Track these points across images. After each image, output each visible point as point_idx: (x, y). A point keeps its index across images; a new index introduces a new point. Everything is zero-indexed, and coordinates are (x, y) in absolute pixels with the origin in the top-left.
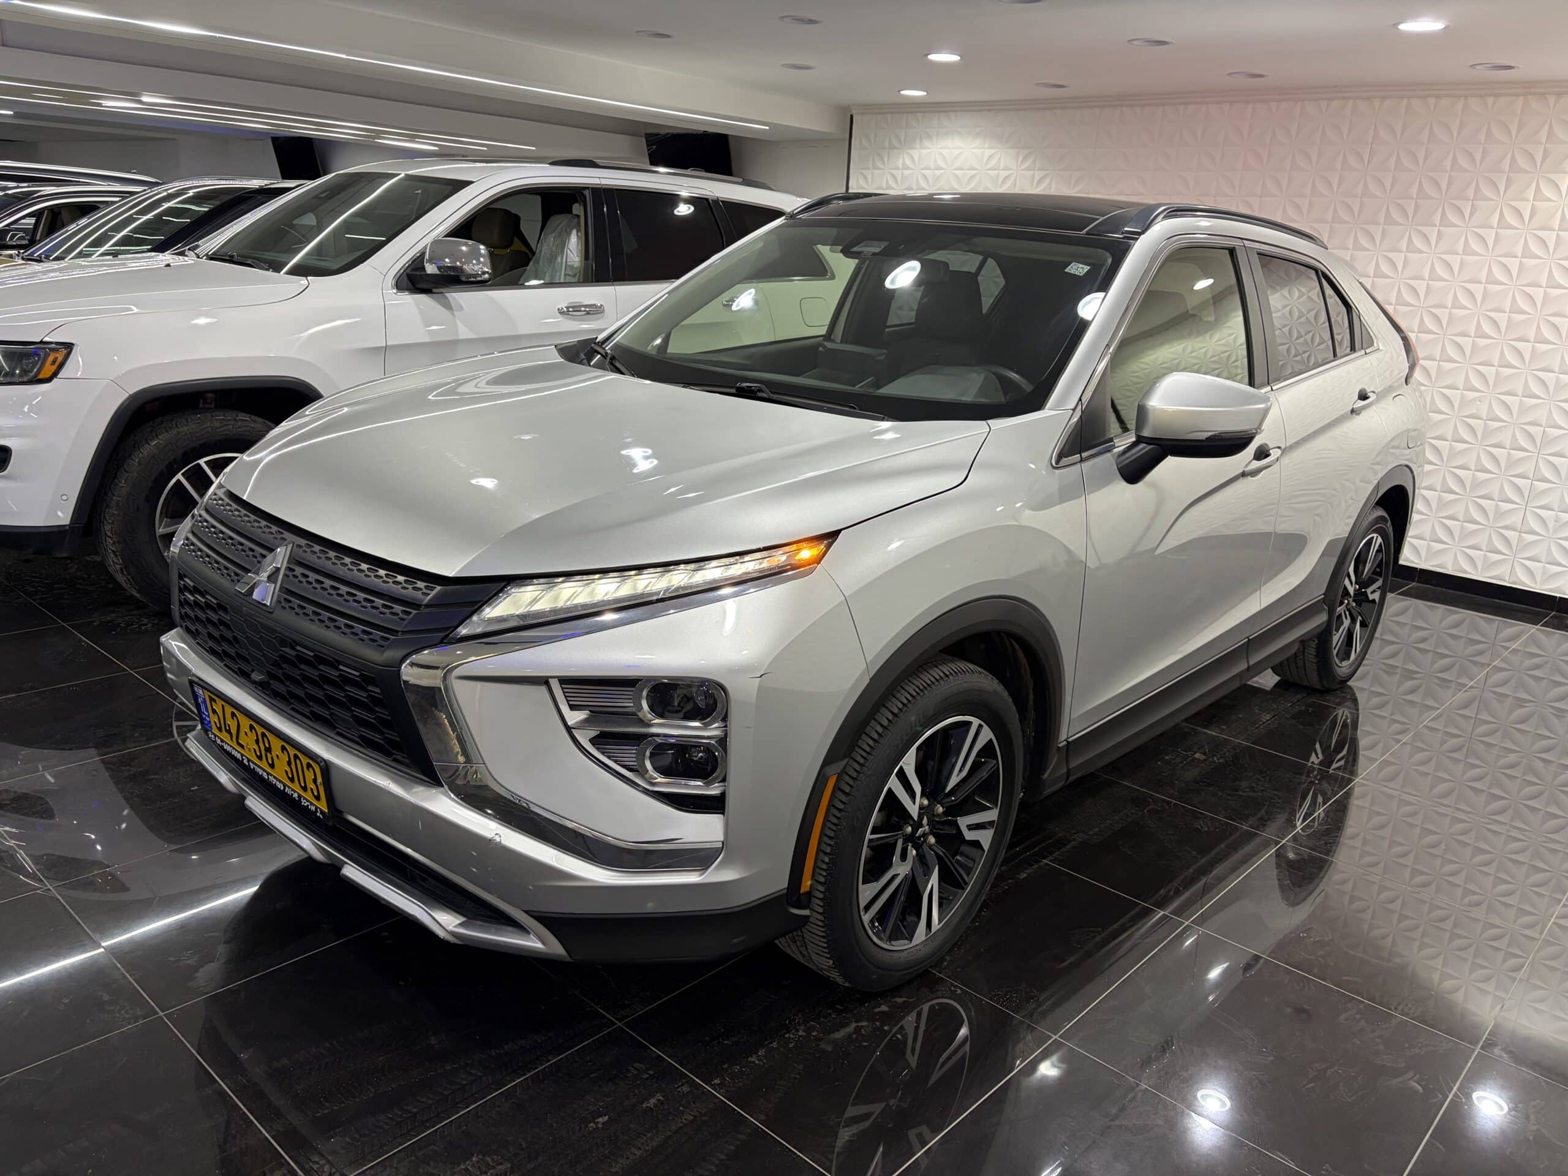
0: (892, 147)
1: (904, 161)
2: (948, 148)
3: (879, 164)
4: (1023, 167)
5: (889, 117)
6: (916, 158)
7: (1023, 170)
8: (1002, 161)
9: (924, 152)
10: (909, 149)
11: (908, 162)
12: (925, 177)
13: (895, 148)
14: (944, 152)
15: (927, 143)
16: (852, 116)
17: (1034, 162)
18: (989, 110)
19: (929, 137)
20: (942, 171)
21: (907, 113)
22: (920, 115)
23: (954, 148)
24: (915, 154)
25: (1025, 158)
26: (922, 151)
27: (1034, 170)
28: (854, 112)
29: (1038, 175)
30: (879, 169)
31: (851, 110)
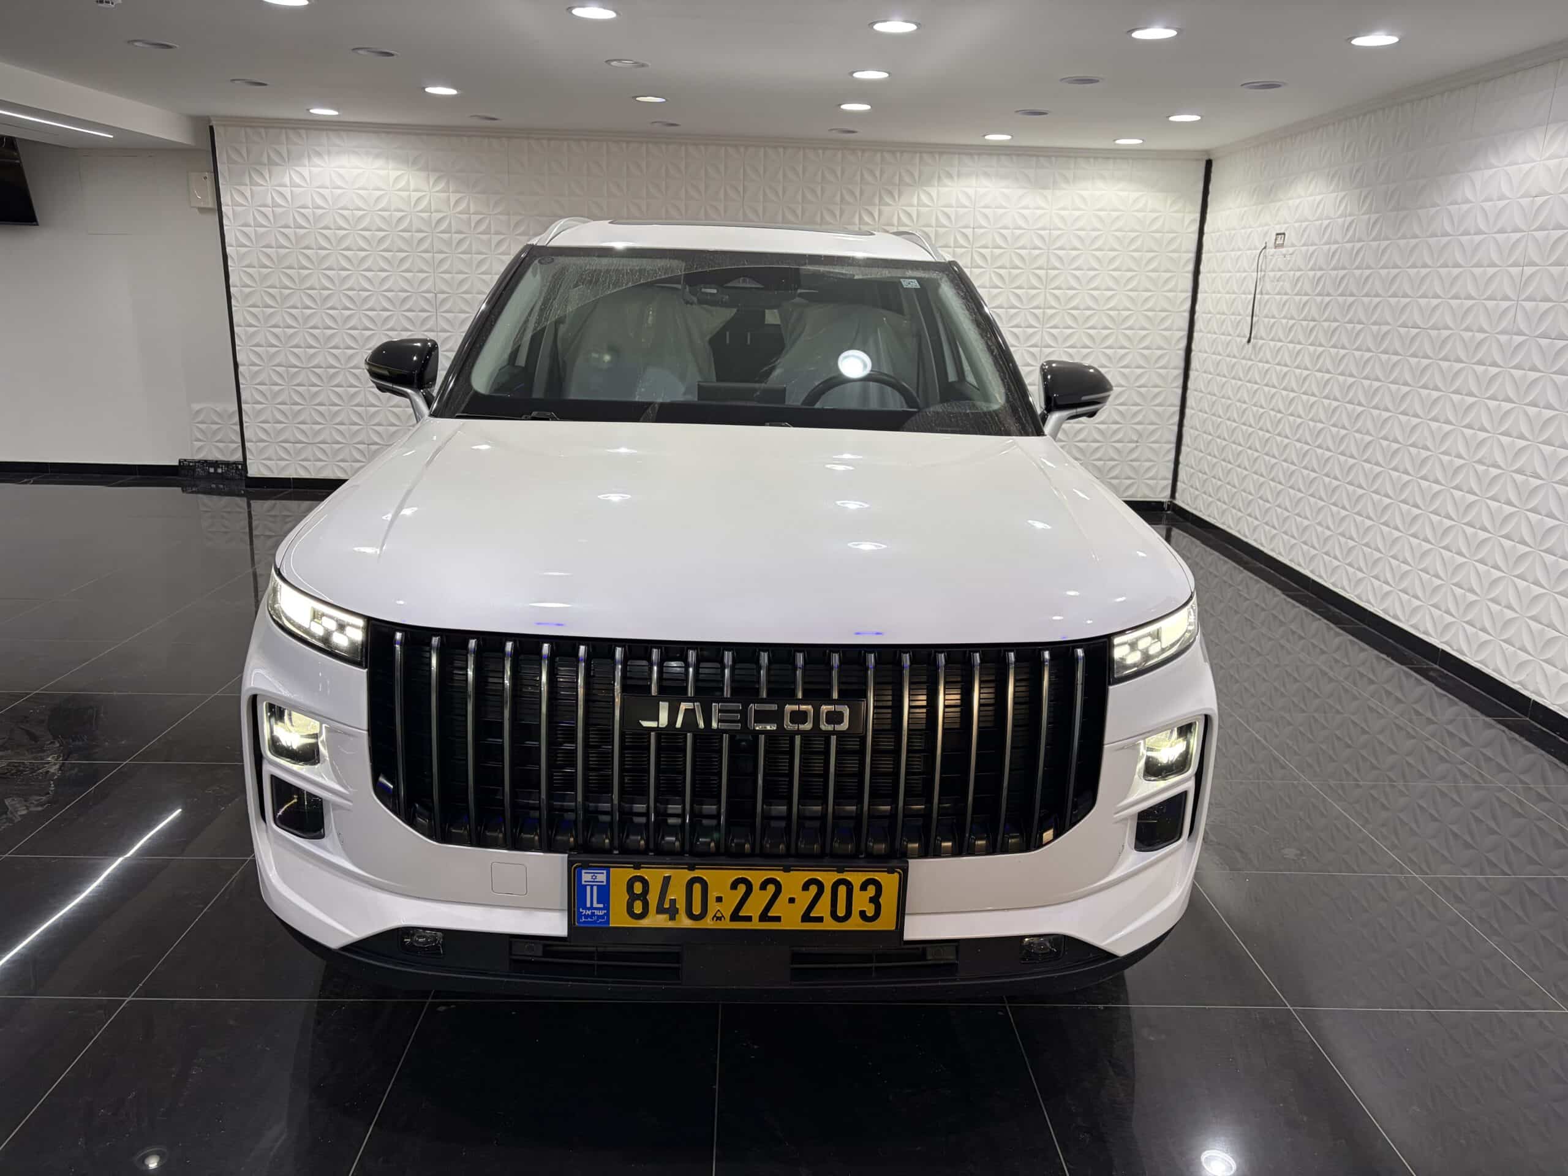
0: (271, 163)
1: (291, 176)
2: (345, 167)
3: (259, 180)
4: (437, 189)
5: (263, 131)
6: (307, 177)
7: (437, 192)
8: (411, 181)
9: (315, 170)
10: (296, 166)
11: (297, 180)
13: (277, 164)
14: (339, 170)
15: (316, 160)
16: (211, 128)
17: (448, 183)
19: (319, 154)
20: (341, 191)
21: (286, 128)
22: (303, 132)
23: (351, 168)
24: (305, 171)
25: (435, 181)
26: (312, 169)
27: (449, 192)
28: (213, 123)
29: (453, 198)
30: (259, 185)
31: (209, 121)
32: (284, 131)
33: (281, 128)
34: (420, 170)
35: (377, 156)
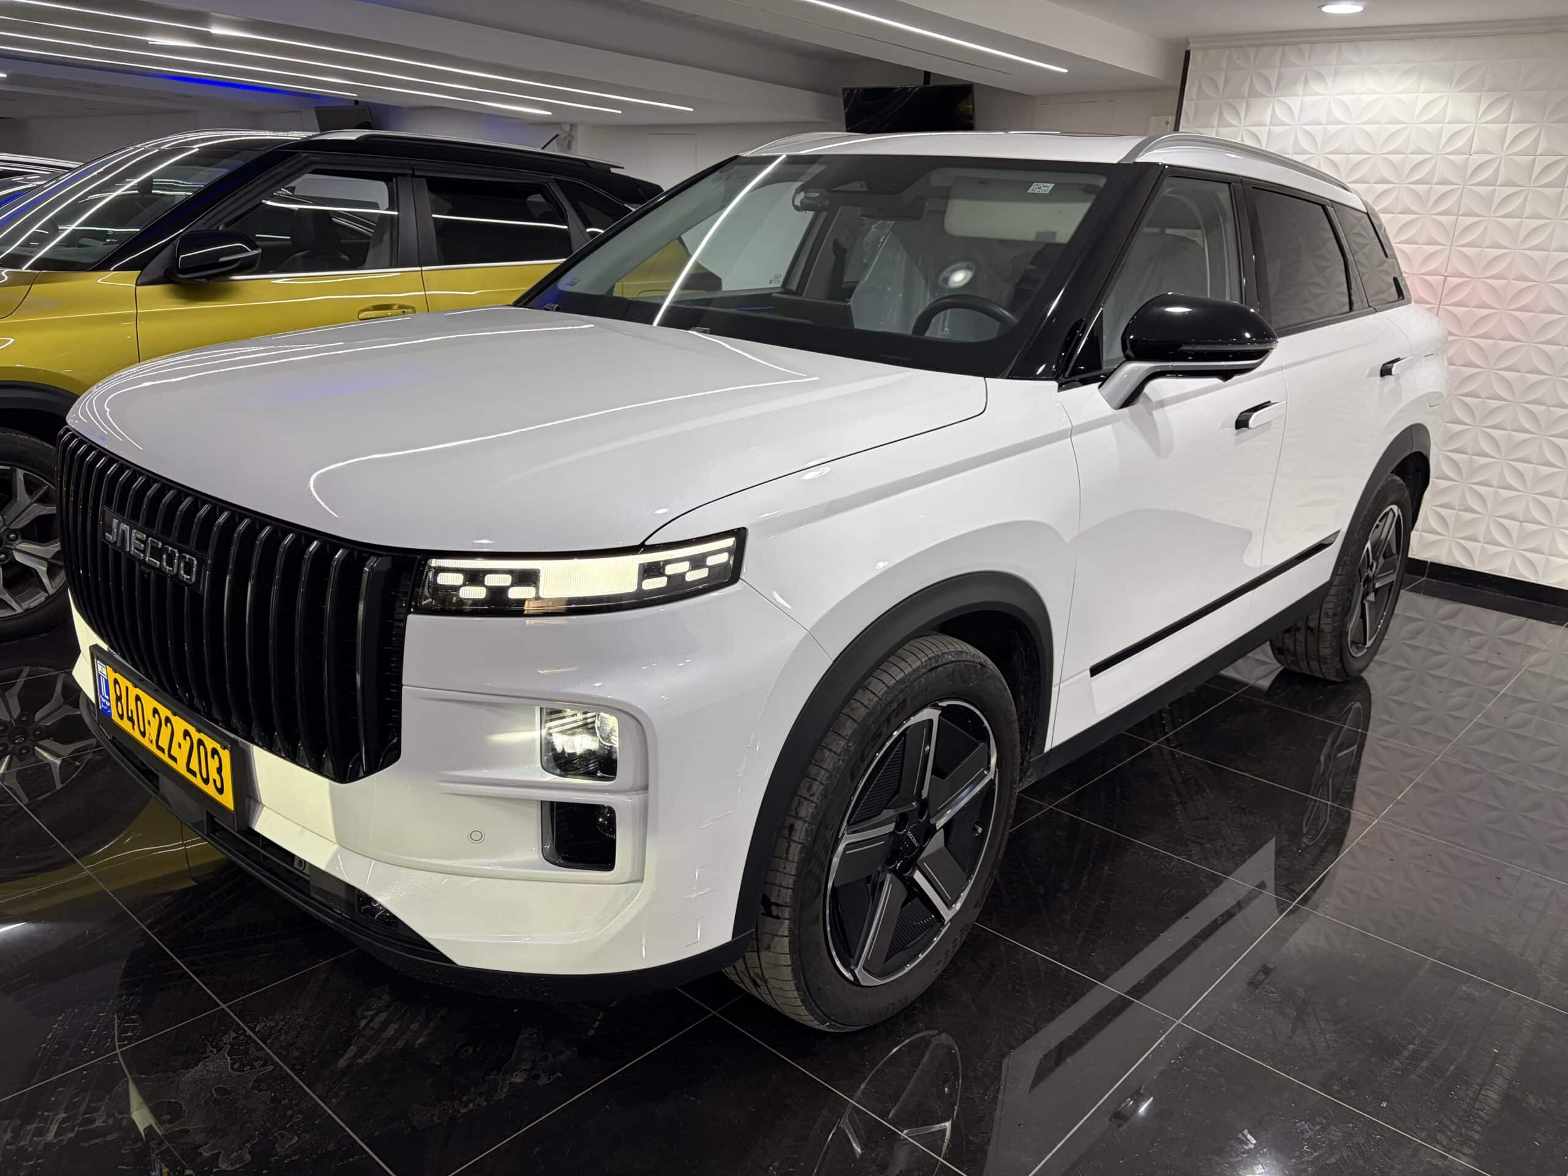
0: (1253, 94)
1: (1274, 111)
2: (1354, 93)
3: (1229, 118)
4: (1489, 118)
5: (1252, 52)
6: (1296, 110)
7: (1487, 123)
8: (1450, 108)
9: (1308, 99)
10: (1285, 96)
11: (1281, 115)
12: (1311, 136)
13: (1262, 96)
14: (1343, 98)
15: (1315, 86)
16: (1188, 53)
17: (1509, 111)
18: (1431, 38)
19: (1320, 77)
20: (1339, 127)
21: (1284, 44)
22: (1306, 48)
23: (1362, 93)
24: (1294, 103)
25: (1489, 107)
26: (1307, 99)
27: (1508, 122)
28: (1192, 47)
29: (1513, 130)
30: (1231, 125)
31: (1188, 43)
32: (1280, 49)
33: (1278, 44)
34: (1468, 90)
35: (1407, 73)
